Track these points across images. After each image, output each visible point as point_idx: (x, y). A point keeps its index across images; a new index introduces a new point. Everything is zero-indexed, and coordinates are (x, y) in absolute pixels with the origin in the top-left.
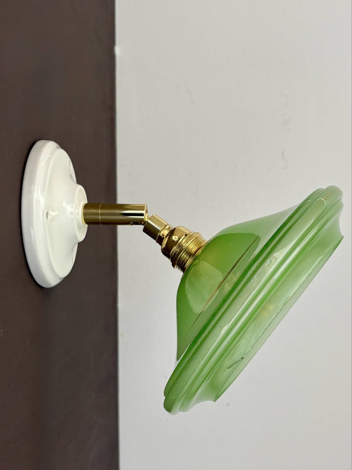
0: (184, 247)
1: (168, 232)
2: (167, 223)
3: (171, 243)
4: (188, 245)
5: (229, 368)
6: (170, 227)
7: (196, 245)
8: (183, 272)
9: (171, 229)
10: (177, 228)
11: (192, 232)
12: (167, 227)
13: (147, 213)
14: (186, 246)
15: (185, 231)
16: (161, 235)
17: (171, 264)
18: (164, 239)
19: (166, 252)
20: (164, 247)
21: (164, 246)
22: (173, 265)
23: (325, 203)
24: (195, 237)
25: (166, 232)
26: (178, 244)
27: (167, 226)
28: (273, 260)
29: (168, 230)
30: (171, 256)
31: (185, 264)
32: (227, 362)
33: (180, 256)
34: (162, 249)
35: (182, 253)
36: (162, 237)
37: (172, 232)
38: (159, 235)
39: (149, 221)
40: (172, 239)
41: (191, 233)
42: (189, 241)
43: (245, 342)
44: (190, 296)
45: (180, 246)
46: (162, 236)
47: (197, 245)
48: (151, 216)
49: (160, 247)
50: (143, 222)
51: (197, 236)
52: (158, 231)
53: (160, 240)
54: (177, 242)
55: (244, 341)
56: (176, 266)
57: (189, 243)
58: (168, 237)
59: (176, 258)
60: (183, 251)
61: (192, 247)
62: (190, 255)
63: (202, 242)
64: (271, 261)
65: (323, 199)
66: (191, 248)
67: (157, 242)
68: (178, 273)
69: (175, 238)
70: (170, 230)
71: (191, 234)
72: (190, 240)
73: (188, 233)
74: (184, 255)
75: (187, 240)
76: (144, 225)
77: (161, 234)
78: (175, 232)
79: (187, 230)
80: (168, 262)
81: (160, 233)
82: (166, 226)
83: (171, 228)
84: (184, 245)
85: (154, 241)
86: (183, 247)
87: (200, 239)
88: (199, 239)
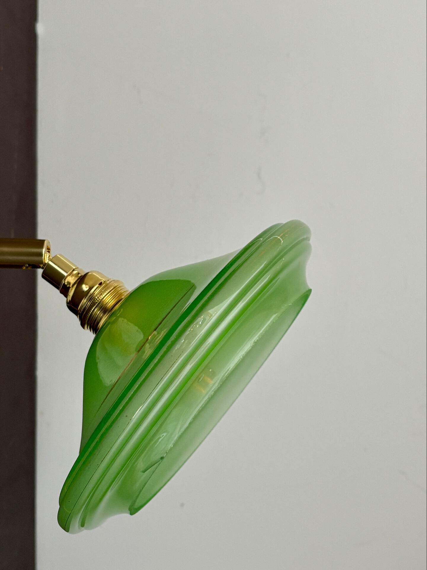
0: (96, 301)
1: (76, 279)
2: (76, 266)
3: (79, 295)
4: (102, 297)
5: (144, 471)
6: (79, 272)
7: (113, 297)
8: (96, 334)
9: (80, 275)
10: (89, 274)
11: (110, 279)
12: (75, 272)
13: (49, 252)
14: (100, 299)
15: (100, 278)
16: (66, 284)
17: (79, 323)
18: (70, 289)
19: (73, 306)
20: (70, 300)
21: (70, 298)
22: (83, 325)
23: (282, 242)
24: (113, 287)
25: (71, 280)
26: (89, 295)
27: (75, 270)
28: (207, 318)
29: (76, 277)
30: (79, 312)
31: (98, 323)
32: (141, 464)
33: (90, 313)
34: (68, 303)
35: (94, 308)
36: (68, 286)
37: (81, 280)
38: (63, 282)
39: (51, 263)
40: (82, 289)
41: (108, 280)
42: (103, 292)
43: (166, 435)
44: (102, 368)
45: (92, 298)
46: (67, 284)
47: (116, 298)
48: (53, 256)
49: (65, 299)
50: (42, 265)
51: (116, 285)
52: (63, 277)
53: (65, 290)
54: (87, 292)
55: (165, 434)
56: (86, 326)
57: (104, 296)
58: (75, 286)
59: (85, 316)
60: (95, 307)
62: (105, 310)
63: (123, 294)
64: (204, 319)
65: (279, 237)
66: (107, 301)
67: (61, 292)
68: (89, 336)
69: (85, 288)
70: (79, 277)
71: (108, 282)
72: (105, 291)
73: (104, 282)
74: (96, 311)
75: (101, 291)
76: (43, 268)
77: (66, 281)
78: (86, 280)
79: (103, 276)
80: (75, 320)
81: (65, 280)
82: (74, 270)
83: (81, 274)
84: (96, 298)
85: (57, 292)
86: (94, 300)
87: (120, 290)
88: (120, 289)
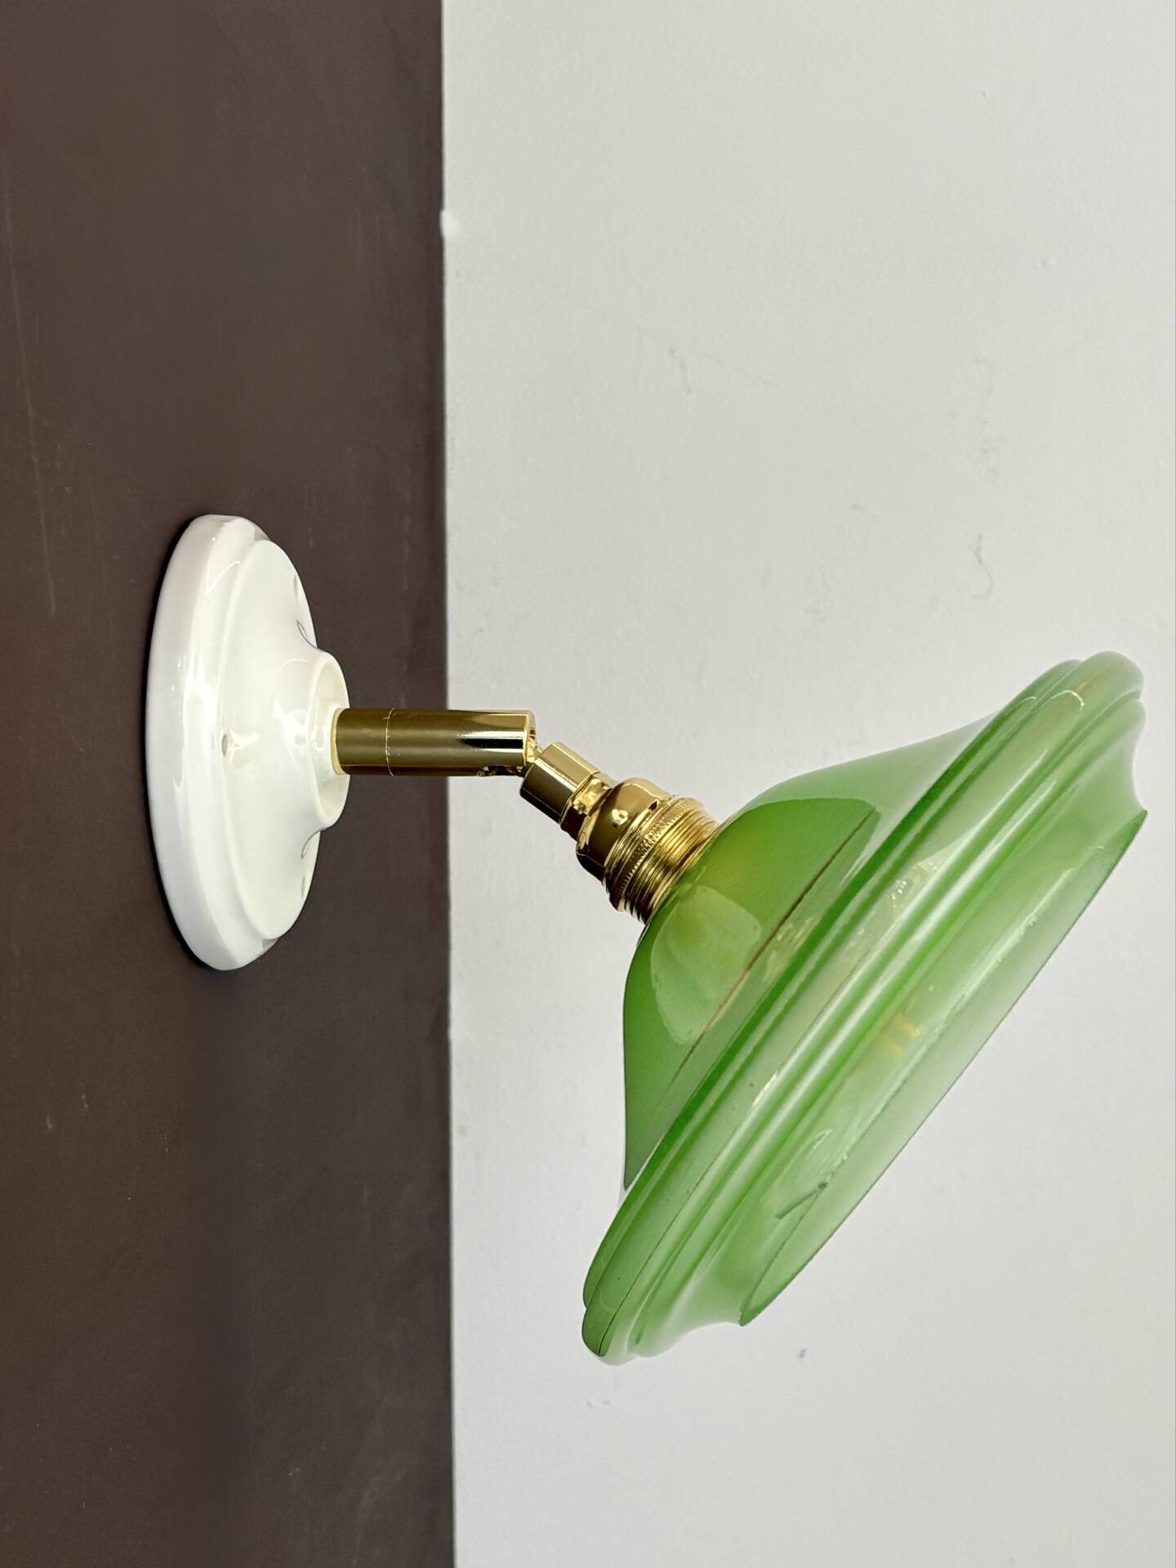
0: (647, 845)
1: (599, 796)
2: (596, 769)
3: (606, 834)
4: (660, 836)
5: (781, 1216)
6: (605, 782)
7: (685, 836)
8: (645, 922)
9: (606, 788)
10: (624, 786)
11: (674, 796)
12: (594, 782)
13: (533, 738)
14: (654, 841)
15: (651, 794)
16: (576, 808)
17: (607, 896)
18: (586, 818)
19: (591, 858)
20: (585, 845)
21: (585, 839)
22: (615, 901)
24: (682, 814)
25: (590, 799)
26: (628, 833)
27: (595, 778)
28: (916, 880)
29: (597, 792)
30: (607, 870)
31: (651, 895)
32: (777, 1198)
33: (634, 871)
34: (579, 851)
35: (641, 860)
36: (580, 812)
37: (610, 798)
38: (570, 805)
39: (540, 763)
40: (611, 819)
41: (670, 799)
42: (661, 825)
43: (830, 1134)
44: (666, 996)
45: (635, 841)
46: (580, 809)
47: (690, 836)
48: (544, 748)
49: (572, 844)
50: (521, 768)
51: (689, 809)
52: (567, 793)
53: (572, 823)
54: (625, 826)
55: (828, 1132)
56: (622, 904)
57: (663, 832)
58: (597, 812)
59: (622, 879)
60: (643, 857)
61: (673, 844)
62: (667, 867)
63: (704, 829)
64: (910, 884)
65: (1075, 693)
66: (669, 847)
67: (564, 827)
68: (630, 926)
69: (617, 816)
70: (604, 792)
71: (669, 803)
72: (666, 821)
73: (662, 802)
74: (647, 869)
75: (657, 821)
76: (521, 775)
77: (576, 802)
78: (620, 798)
79: (657, 790)
80: (598, 889)
81: (573, 799)
82: (591, 777)
83: (607, 785)
84: (647, 837)
85: (555, 827)
86: (642, 842)
87: (697, 821)
88: (695, 820)
